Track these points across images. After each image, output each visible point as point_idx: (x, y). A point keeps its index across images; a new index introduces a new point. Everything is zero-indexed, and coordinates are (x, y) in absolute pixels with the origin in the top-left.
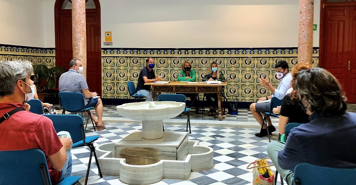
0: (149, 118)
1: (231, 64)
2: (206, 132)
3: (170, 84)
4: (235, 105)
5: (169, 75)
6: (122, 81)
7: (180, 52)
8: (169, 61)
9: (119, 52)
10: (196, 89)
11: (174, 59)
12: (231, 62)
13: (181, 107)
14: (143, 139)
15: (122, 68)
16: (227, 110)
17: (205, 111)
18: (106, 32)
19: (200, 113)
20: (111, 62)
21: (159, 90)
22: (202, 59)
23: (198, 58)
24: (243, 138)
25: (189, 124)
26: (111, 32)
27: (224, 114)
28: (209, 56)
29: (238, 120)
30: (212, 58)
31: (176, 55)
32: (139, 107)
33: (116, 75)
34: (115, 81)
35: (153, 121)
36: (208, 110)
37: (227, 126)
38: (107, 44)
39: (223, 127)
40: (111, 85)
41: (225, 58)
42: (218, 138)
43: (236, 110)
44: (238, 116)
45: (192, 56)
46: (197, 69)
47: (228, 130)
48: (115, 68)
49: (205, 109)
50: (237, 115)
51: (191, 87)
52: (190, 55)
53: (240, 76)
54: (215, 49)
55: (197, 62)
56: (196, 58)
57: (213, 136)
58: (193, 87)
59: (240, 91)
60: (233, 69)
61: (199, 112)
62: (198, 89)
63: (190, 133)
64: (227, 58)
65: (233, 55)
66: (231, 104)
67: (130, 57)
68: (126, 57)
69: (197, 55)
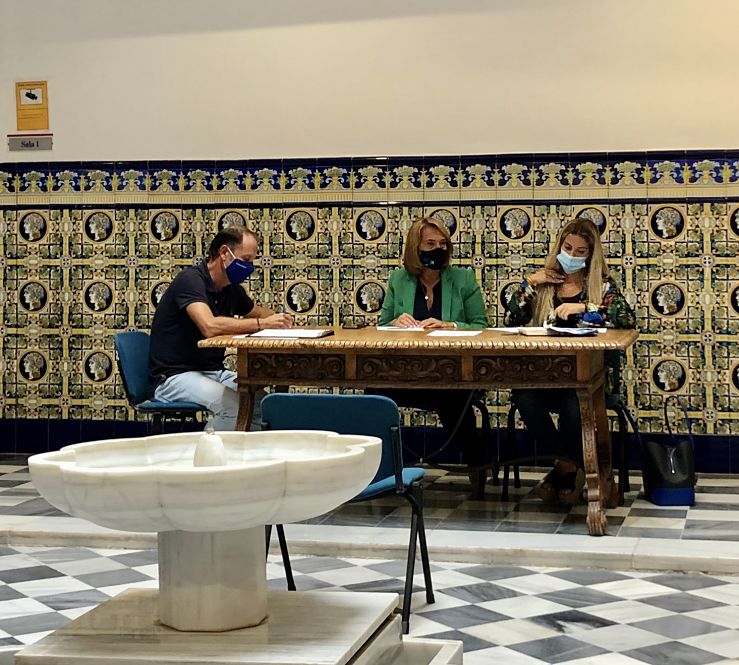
0: (189, 519)
1: (659, 233)
2: (514, 594)
3: (327, 342)
4: (678, 455)
5: (337, 297)
6: (98, 331)
7: (388, 179)
8: (335, 225)
9: (82, 183)
10: (467, 367)
11: (360, 210)
12: (654, 225)
13: (356, 462)
14: (164, 632)
15: (99, 262)
16: (636, 480)
17: (518, 482)
18: (20, 85)
19: (494, 498)
20: (43, 231)
21: (273, 376)
22: (504, 208)
23: (483, 204)
24: (707, 628)
25: (419, 554)
26: (43, 84)
27: (622, 503)
28: (541, 193)
29: (693, 531)
30: (558, 203)
31: (369, 192)
32: (150, 459)
33: (67, 296)
34: (65, 332)
35: (213, 535)
36: (539, 477)
37: (631, 563)
38: (28, 145)
39: (607, 569)
40: (44, 350)
41: (623, 202)
42: (575, 631)
43: (681, 478)
44: (694, 514)
45: (453, 195)
46: (479, 261)
47: (638, 587)
48: (66, 262)
49: (523, 476)
50: (692, 504)
51: (437, 359)
52: (441, 192)
53: (707, 299)
54: (571, 160)
55: (478, 225)
56: (473, 204)
57: (550, 620)
58: (450, 358)
59: (710, 376)
60: (669, 261)
61: (489, 489)
62: (477, 368)
63: (431, 600)
64: (633, 202)
65: (667, 188)
66: (654, 447)
67: (136, 207)
68: (118, 207)
69: (478, 191)
